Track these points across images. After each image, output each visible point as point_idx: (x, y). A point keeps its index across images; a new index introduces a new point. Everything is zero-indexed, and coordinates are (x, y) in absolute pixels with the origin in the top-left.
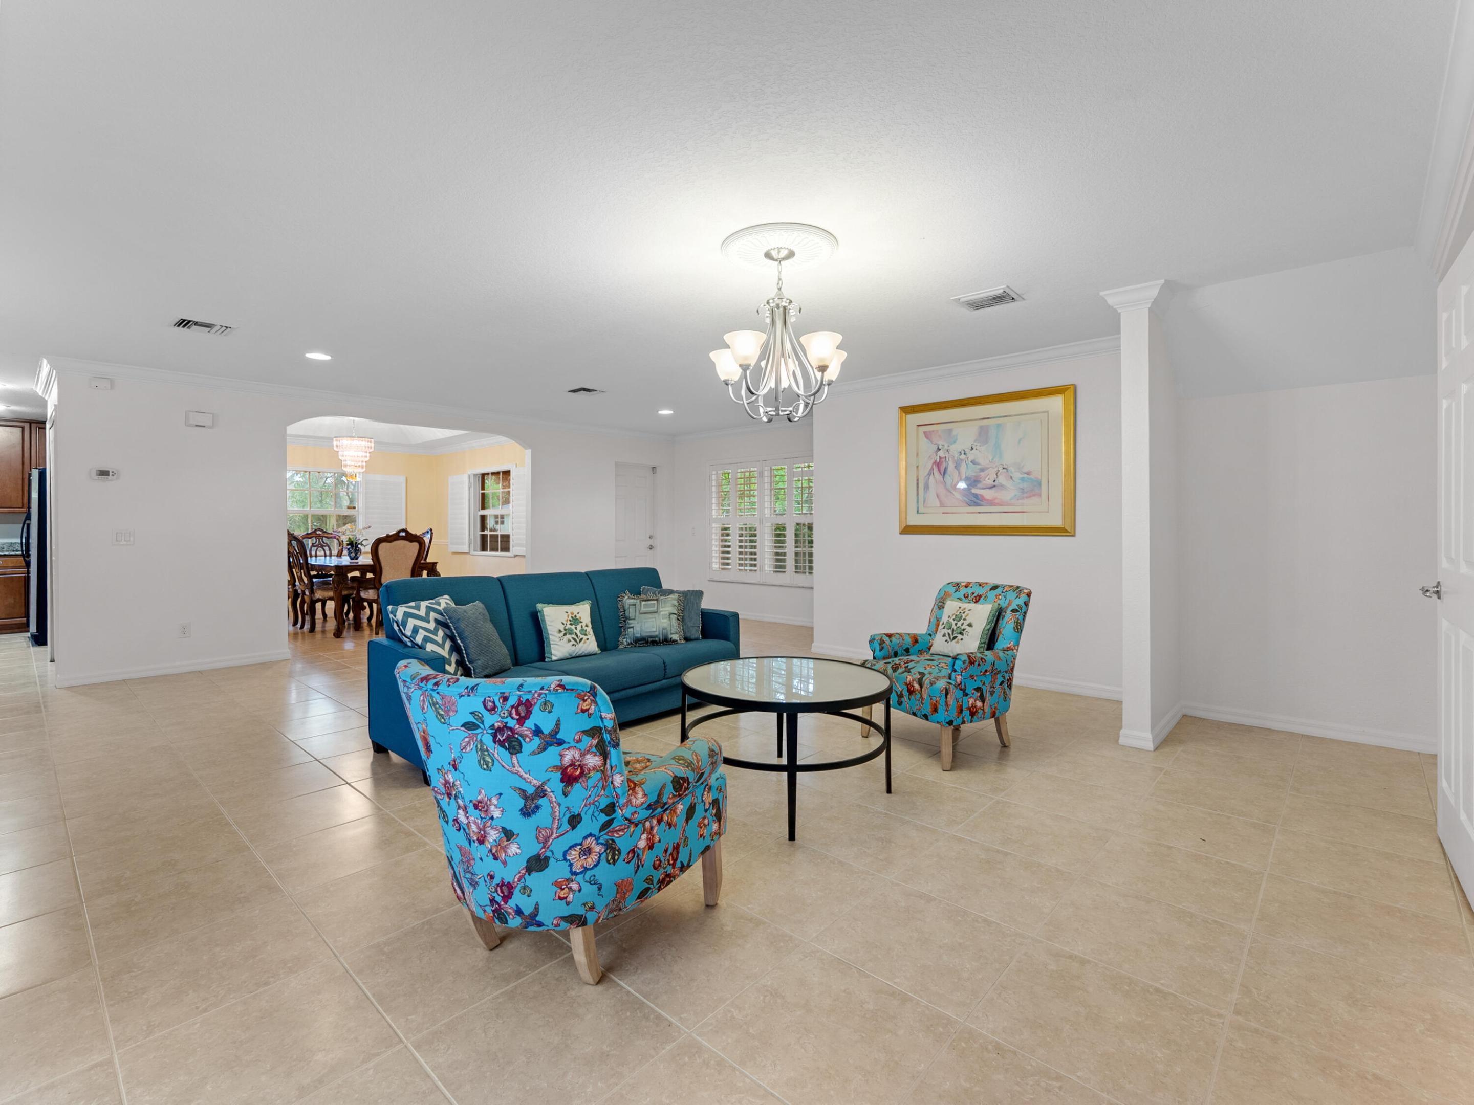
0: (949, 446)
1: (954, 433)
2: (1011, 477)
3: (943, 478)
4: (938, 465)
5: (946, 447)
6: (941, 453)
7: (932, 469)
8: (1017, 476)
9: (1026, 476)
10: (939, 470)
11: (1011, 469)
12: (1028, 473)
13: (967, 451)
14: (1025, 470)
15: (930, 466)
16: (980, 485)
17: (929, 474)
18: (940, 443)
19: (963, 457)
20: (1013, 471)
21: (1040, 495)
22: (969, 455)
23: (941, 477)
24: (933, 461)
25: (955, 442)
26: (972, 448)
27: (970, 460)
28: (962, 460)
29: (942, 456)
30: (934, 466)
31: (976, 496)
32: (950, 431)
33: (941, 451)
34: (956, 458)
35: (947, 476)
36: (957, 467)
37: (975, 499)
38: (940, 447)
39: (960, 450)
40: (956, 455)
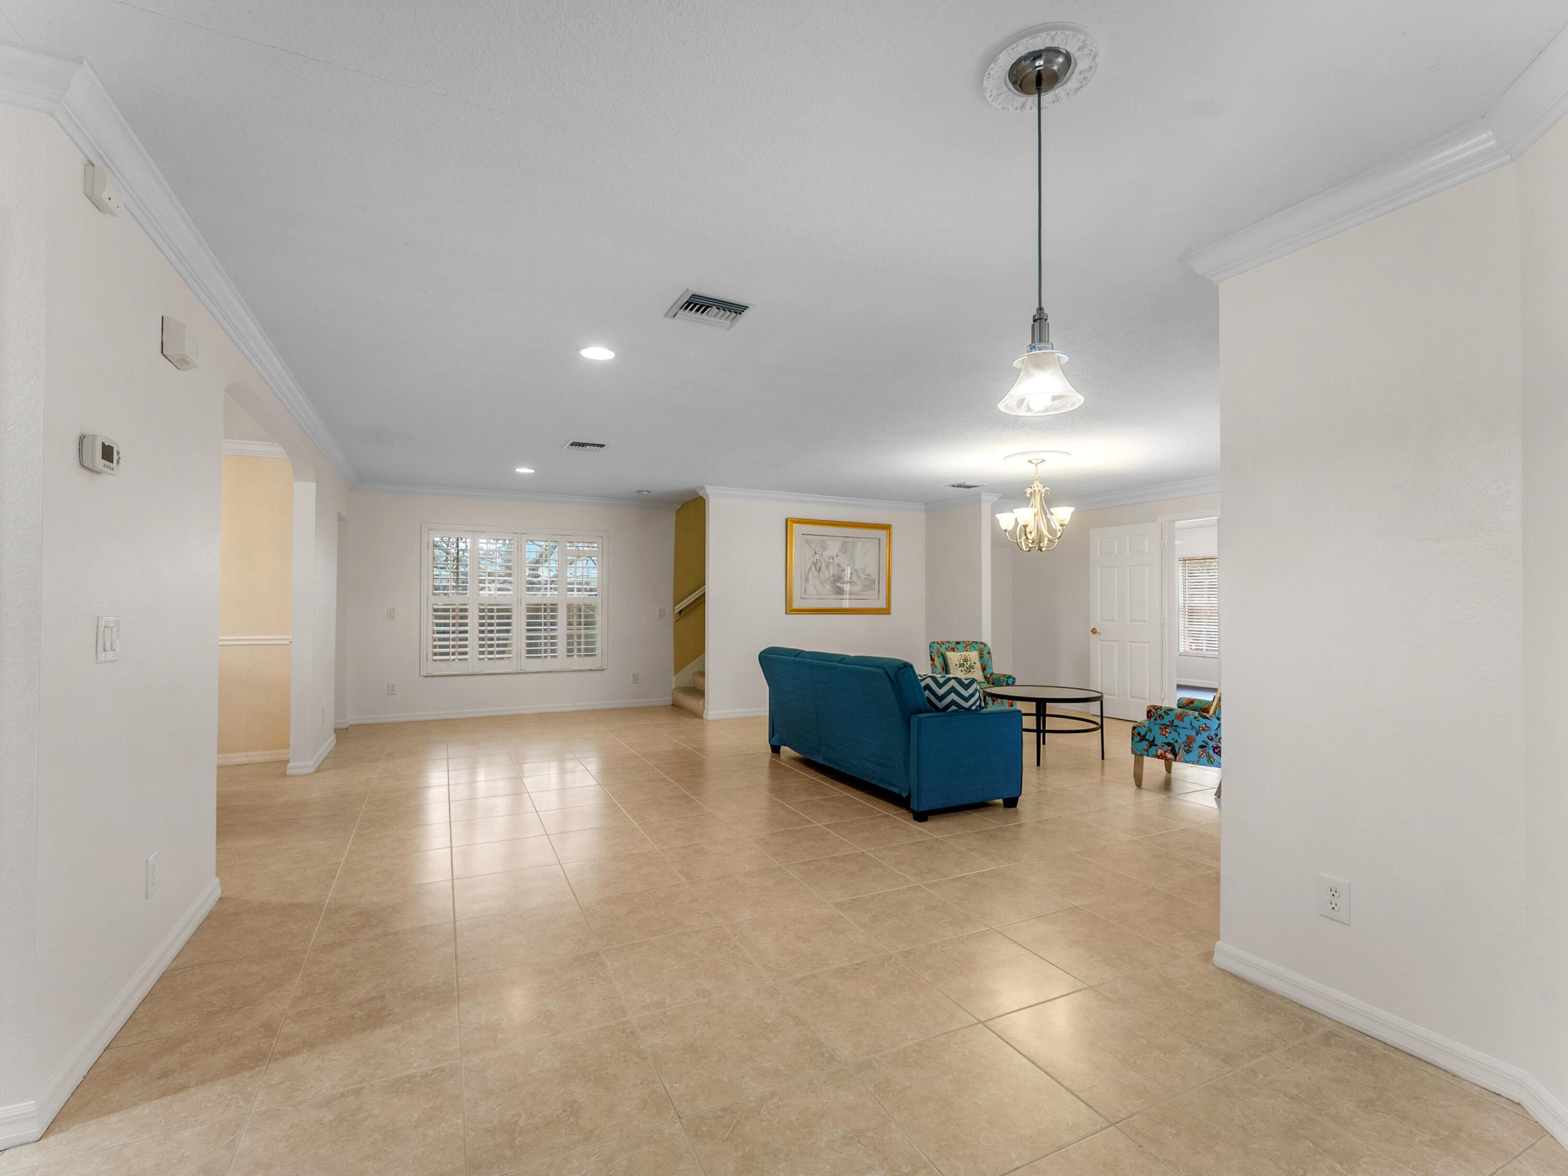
0: (822, 552)
1: (827, 543)
2: (859, 577)
3: (818, 574)
4: (815, 564)
5: (820, 553)
6: (817, 557)
7: (811, 567)
8: (863, 576)
9: (867, 576)
10: (816, 568)
11: (859, 571)
12: (868, 575)
13: (834, 556)
14: (867, 573)
15: (810, 565)
16: (841, 581)
17: (809, 571)
18: (817, 549)
19: (831, 560)
20: (860, 573)
21: (874, 589)
22: (835, 559)
23: (817, 573)
24: (811, 562)
25: (826, 550)
26: (837, 556)
27: (836, 563)
28: (830, 563)
29: (818, 558)
30: (813, 566)
31: (838, 587)
32: (824, 542)
33: (817, 555)
34: (827, 561)
35: (820, 573)
36: (827, 567)
37: (839, 591)
38: (817, 552)
39: (829, 556)
40: (827, 559)
